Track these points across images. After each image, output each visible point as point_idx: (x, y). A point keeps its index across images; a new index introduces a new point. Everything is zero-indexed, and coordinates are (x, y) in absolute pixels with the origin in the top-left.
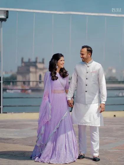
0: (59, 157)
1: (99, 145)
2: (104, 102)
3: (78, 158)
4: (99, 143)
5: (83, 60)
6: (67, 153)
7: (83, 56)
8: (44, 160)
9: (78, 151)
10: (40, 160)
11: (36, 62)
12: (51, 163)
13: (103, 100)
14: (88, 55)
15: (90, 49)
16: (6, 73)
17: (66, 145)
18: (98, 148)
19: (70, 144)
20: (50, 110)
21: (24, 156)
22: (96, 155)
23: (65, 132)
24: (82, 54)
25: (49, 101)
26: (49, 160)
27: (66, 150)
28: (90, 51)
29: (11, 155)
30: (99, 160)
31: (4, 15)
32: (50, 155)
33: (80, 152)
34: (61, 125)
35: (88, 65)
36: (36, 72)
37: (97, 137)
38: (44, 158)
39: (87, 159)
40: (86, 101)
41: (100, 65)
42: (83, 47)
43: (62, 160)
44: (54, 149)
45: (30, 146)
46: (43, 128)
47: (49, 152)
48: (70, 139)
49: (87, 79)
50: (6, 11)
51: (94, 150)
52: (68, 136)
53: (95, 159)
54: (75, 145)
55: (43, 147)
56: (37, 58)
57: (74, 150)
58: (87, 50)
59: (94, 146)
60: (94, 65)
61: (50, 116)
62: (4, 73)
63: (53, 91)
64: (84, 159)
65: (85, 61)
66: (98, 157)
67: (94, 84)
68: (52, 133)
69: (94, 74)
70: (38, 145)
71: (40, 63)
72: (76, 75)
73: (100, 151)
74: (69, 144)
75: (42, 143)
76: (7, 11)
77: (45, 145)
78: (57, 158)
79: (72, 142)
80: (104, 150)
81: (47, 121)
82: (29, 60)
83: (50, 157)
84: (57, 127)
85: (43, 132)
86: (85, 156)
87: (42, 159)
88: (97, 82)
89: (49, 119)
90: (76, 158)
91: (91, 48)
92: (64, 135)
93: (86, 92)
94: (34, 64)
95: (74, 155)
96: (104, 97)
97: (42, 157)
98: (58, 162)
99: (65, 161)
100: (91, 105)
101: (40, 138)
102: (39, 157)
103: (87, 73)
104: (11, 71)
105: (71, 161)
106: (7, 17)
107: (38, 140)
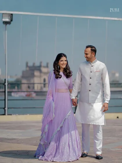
0: (63, 155)
1: (102, 143)
2: (108, 101)
3: (81, 157)
4: (102, 142)
5: (88, 59)
6: (70, 151)
7: (87, 56)
8: (48, 158)
9: (81, 150)
10: (43, 158)
11: (40, 66)
12: (54, 161)
13: (107, 100)
14: (92, 54)
15: (93, 49)
16: (11, 77)
17: (69, 144)
18: (101, 146)
19: (74, 143)
20: (54, 109)
21: (28, 155)
22: (99, 153)
23: (69, 132)
24: (87, 54)
25: (53, 100)
26: (53, 158)
27: (69, 148)
28: (94, 51)
29: (15, 154)
30: (102, 158)
31: (9, 19)
32: (54, 153)
33: (83, 151)
34: (64, 123)
35: (92, 64)
36: (40, 77)
37: (100, 136)
38: (48, 157)
39: (90, 158)
40: (90, 100)
41: (104, 64)
42: (87, 47)
43: (65, 158)
44: (58, 148)
45: (33, 145)
46: (47, 127)
47: (53, 150)
48: (74, 138)
49: (91, 78)
50: (10, 15)
51: (97, 149)
52: (71, 135)
53: (98, 158)
54: (78, 143)
55: (47, 145)
56: (41, 63)
57: (77, 148)
58: (91, 50)
59: (97, 145)
60: (99, 65)
61: (54, 114)
62: (9, 77)
63: (57, 90)
64: (87, 157)
65: (89, 60)
66: (100, 155)
67: (98, 83)
68: (56, 131)
69: (97, 74)
70: (42, 143)
71: (44, 67)
72: (80, 74)
73: (103, 150)
74: (72, 142)
75: (46, 142)
76: (12, 14)
77: (48, 143)
78: (61, 157)
79: (75, 140)
80: (107, 149)
81: (51, 119)
82: (34, 64)
83: (53, 155)
84: (61, 125)
85: (46, 130)
86: (88, 155)
87: (45, 157)
88: (101, 81)
89: (53, 118)
90: (79, 157)
91: (95, 48)
92: (68, 134)
93: (90, 91)
94: (38, 68)
95: (77, 154)
96: (108, 96)
97: (45, 155)
98: (62, 160)
99: (68, 159)
100: (95, 104)
101: (44, 136)
102: (43, 156)
103: (91, 72)
104: (16, 75)
105: (74, 159)
106: (12, 20)
107: (41, 139)
